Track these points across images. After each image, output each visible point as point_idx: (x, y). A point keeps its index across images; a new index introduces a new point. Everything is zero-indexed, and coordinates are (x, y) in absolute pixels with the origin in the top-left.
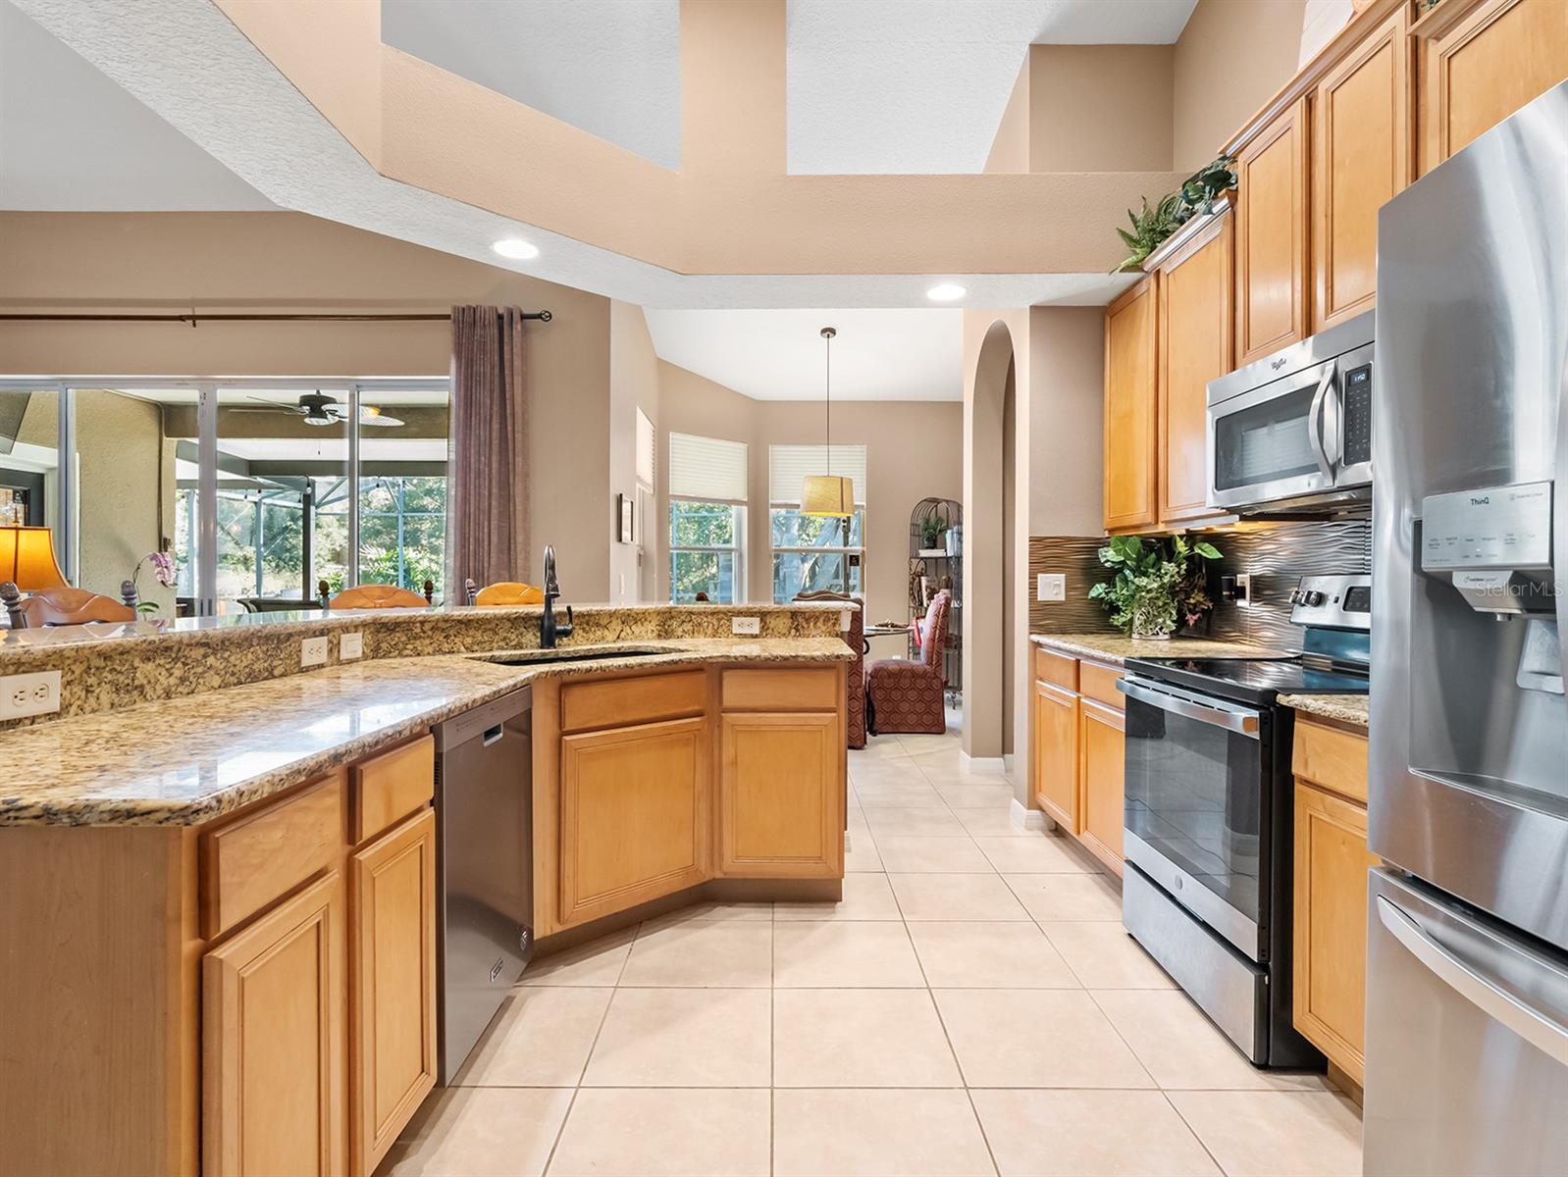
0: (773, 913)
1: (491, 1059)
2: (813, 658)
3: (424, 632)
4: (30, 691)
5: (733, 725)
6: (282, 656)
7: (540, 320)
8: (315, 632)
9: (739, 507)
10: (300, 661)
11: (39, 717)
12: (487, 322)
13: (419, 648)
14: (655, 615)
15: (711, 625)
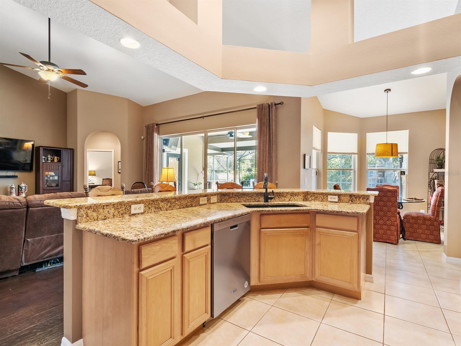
0: (333, 297)
1: (232, 315)
2: (348, 213)
3: (233, 196)
4: (137, 208)
5: (319, 232)
6: (195, 202)
7: (280, 105)
8: (203, 196)
9: (354, 155)
10: (199, 203)
11: (139, 213)
12: (266, 108)
13: (232, 200)
14: (302, 194)
15: (321, 198)
